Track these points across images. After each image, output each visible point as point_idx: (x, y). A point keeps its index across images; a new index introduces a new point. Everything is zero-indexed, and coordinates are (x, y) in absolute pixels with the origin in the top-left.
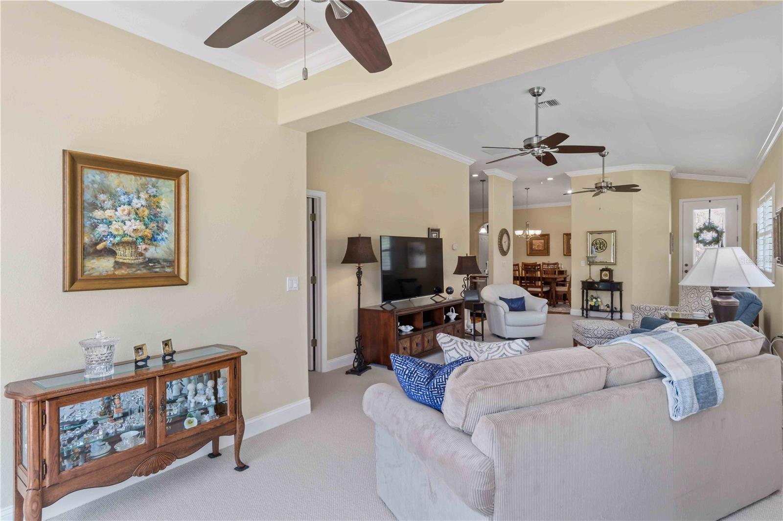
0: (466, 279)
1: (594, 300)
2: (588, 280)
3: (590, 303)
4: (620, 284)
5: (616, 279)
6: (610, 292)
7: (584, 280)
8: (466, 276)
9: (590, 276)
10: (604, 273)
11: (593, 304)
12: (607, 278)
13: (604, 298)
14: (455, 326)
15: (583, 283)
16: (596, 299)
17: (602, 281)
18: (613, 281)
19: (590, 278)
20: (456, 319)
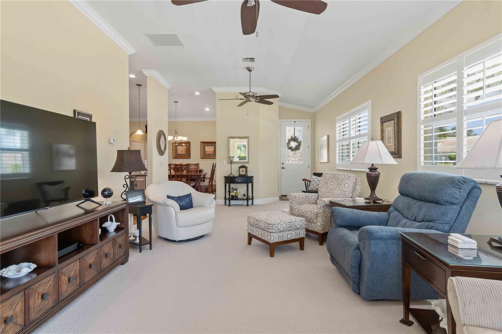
0: (127, 177)
1: (235, 191)
2: (230, 176)
3: (231, 194)
4: (252, 177)
5: (249, 174)
6: (246, 184)
7: (227, 175)
8: (127, 173)
9: (231, 173)
10: (241, 169)
11: (235, 195)
12: (244, 173)
13: (241, 189)
14: (116, 241)
15: (226, 178)
16: (236, 190)
17: (240, 176)
18: (248, 176)
19: (231, 174)
20: (118, 229)
